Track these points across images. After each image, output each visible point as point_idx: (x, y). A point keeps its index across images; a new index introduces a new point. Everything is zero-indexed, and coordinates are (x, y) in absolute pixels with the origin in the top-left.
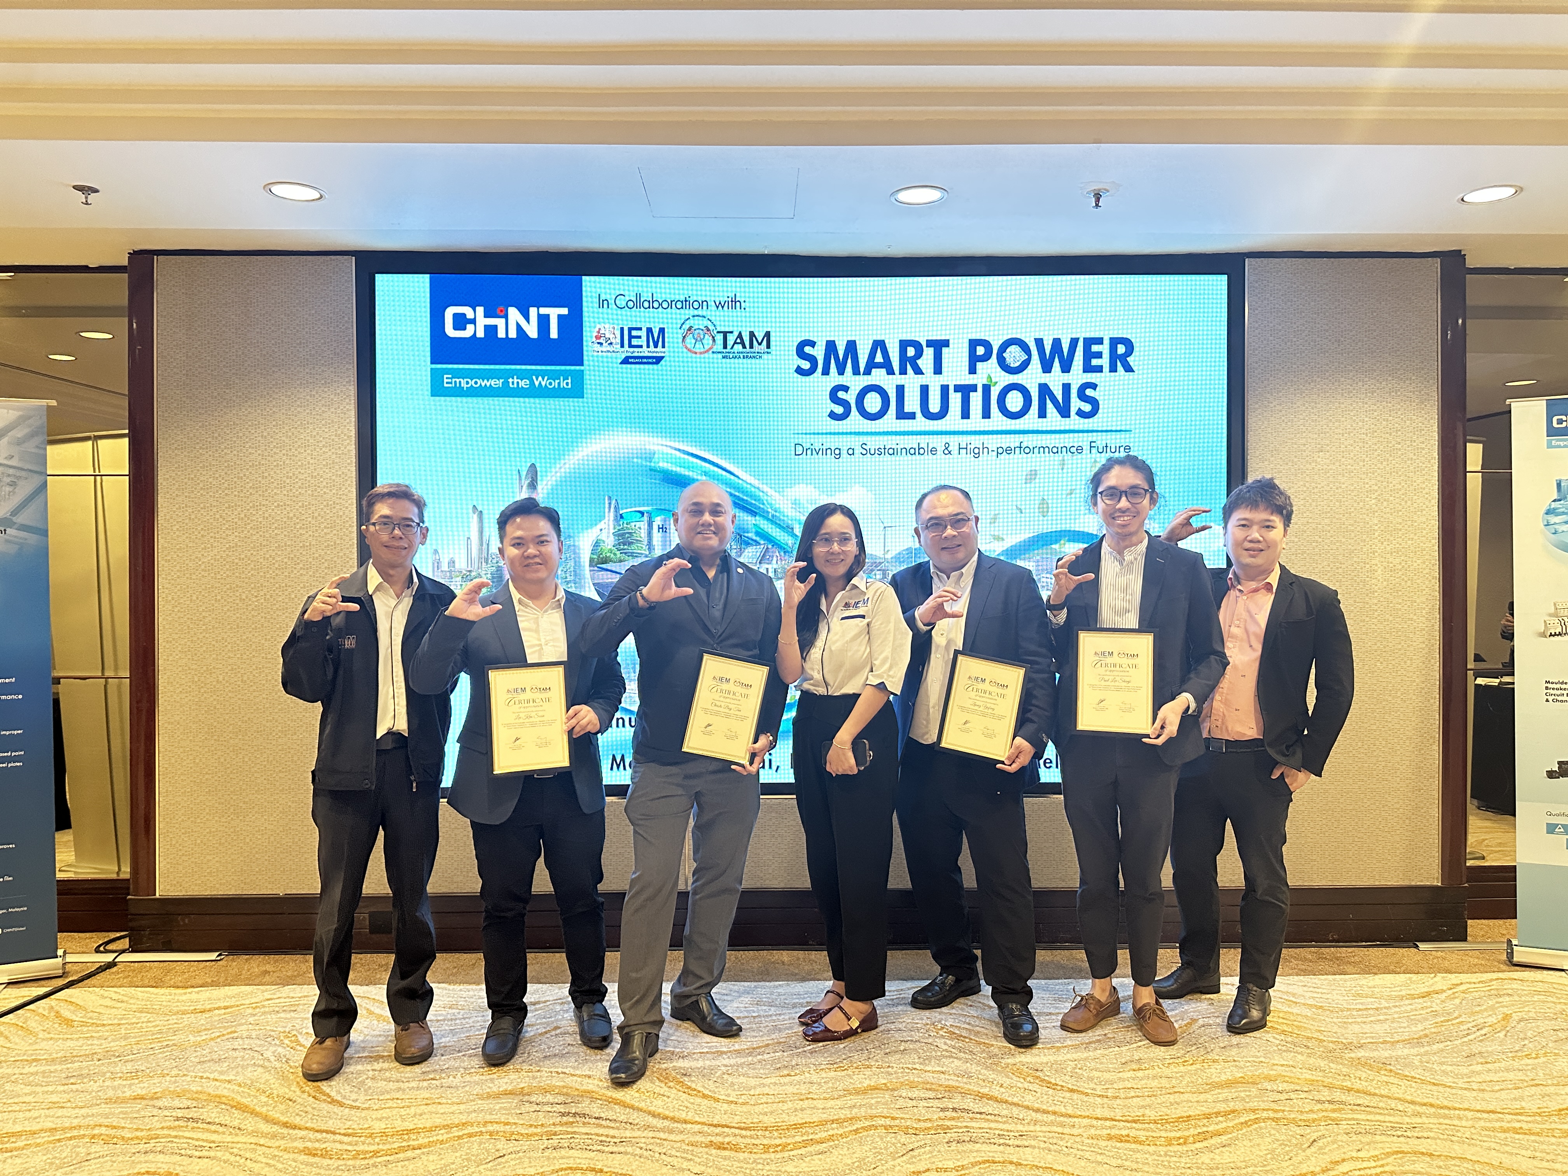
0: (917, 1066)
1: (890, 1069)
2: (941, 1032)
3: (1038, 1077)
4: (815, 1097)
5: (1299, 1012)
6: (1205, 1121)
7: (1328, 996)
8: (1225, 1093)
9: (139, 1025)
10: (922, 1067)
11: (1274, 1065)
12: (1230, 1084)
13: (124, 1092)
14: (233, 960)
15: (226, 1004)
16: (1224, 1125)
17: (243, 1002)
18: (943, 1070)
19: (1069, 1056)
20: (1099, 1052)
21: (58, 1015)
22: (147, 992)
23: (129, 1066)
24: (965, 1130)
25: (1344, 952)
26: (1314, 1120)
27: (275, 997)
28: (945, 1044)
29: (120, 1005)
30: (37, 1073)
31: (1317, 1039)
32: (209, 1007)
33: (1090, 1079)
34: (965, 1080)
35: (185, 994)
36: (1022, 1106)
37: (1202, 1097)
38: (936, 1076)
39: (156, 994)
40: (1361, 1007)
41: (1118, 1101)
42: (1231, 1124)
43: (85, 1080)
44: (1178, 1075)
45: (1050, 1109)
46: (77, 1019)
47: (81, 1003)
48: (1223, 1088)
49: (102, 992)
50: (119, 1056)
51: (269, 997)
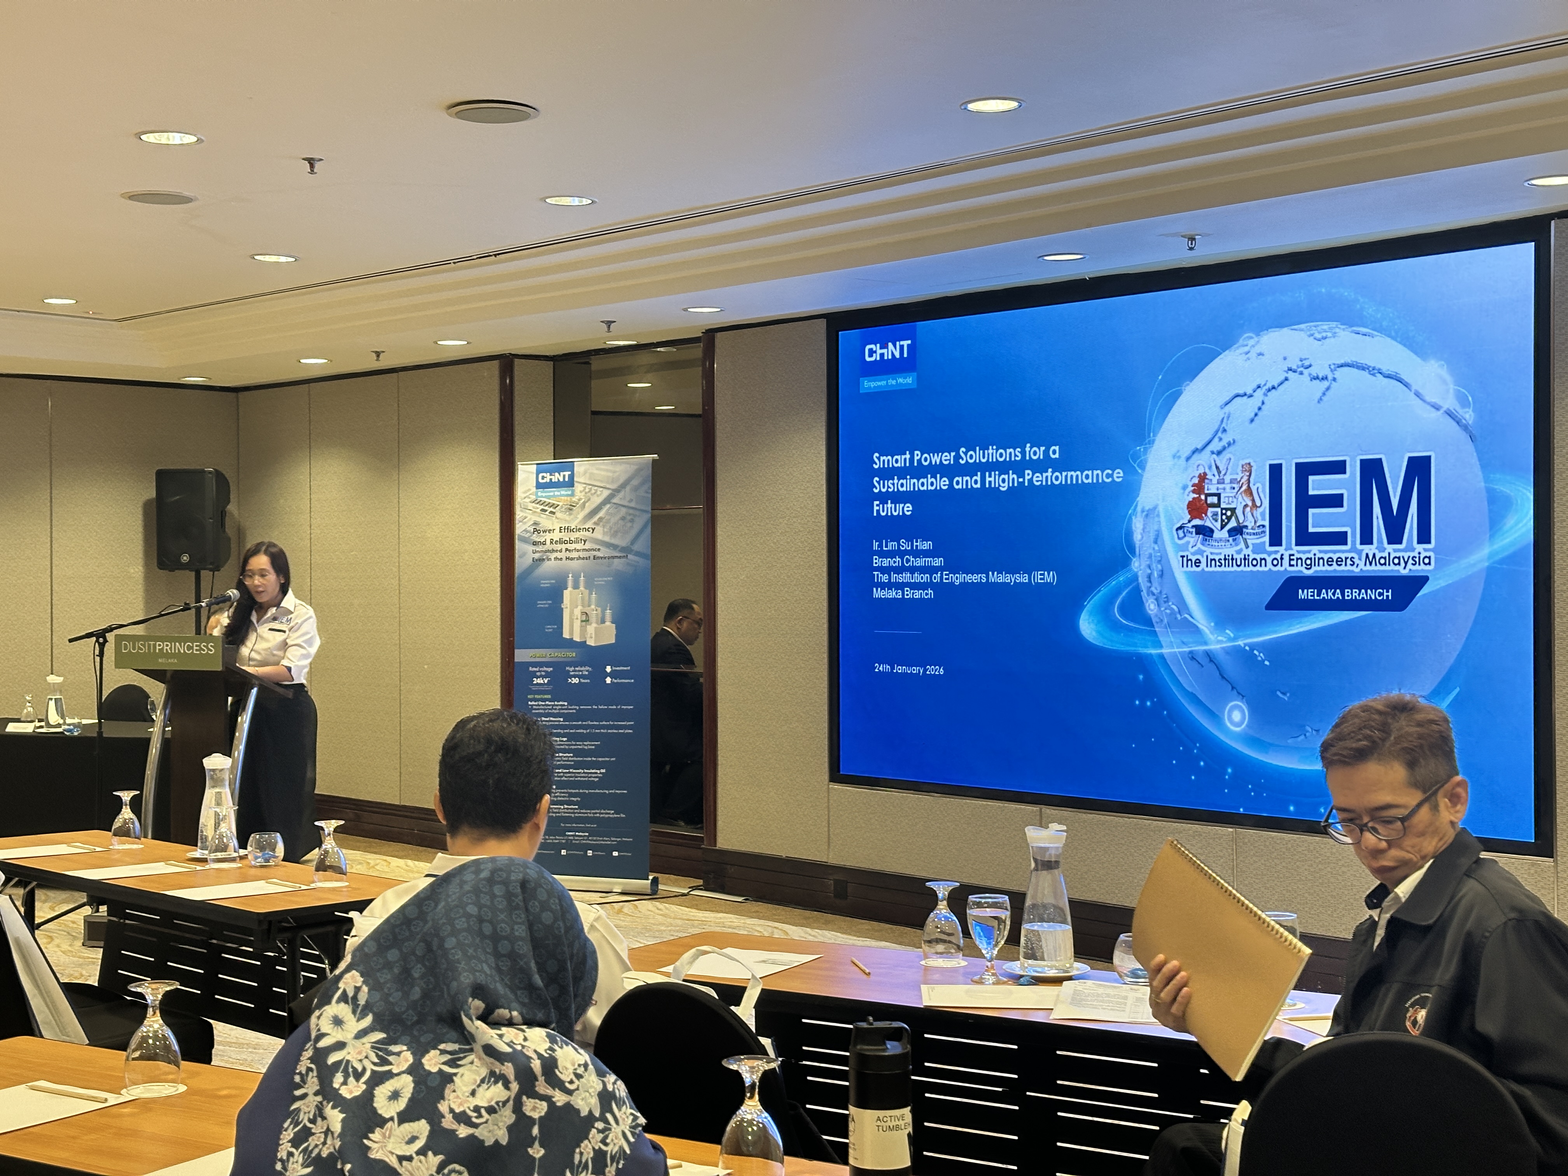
14: (748, 904)
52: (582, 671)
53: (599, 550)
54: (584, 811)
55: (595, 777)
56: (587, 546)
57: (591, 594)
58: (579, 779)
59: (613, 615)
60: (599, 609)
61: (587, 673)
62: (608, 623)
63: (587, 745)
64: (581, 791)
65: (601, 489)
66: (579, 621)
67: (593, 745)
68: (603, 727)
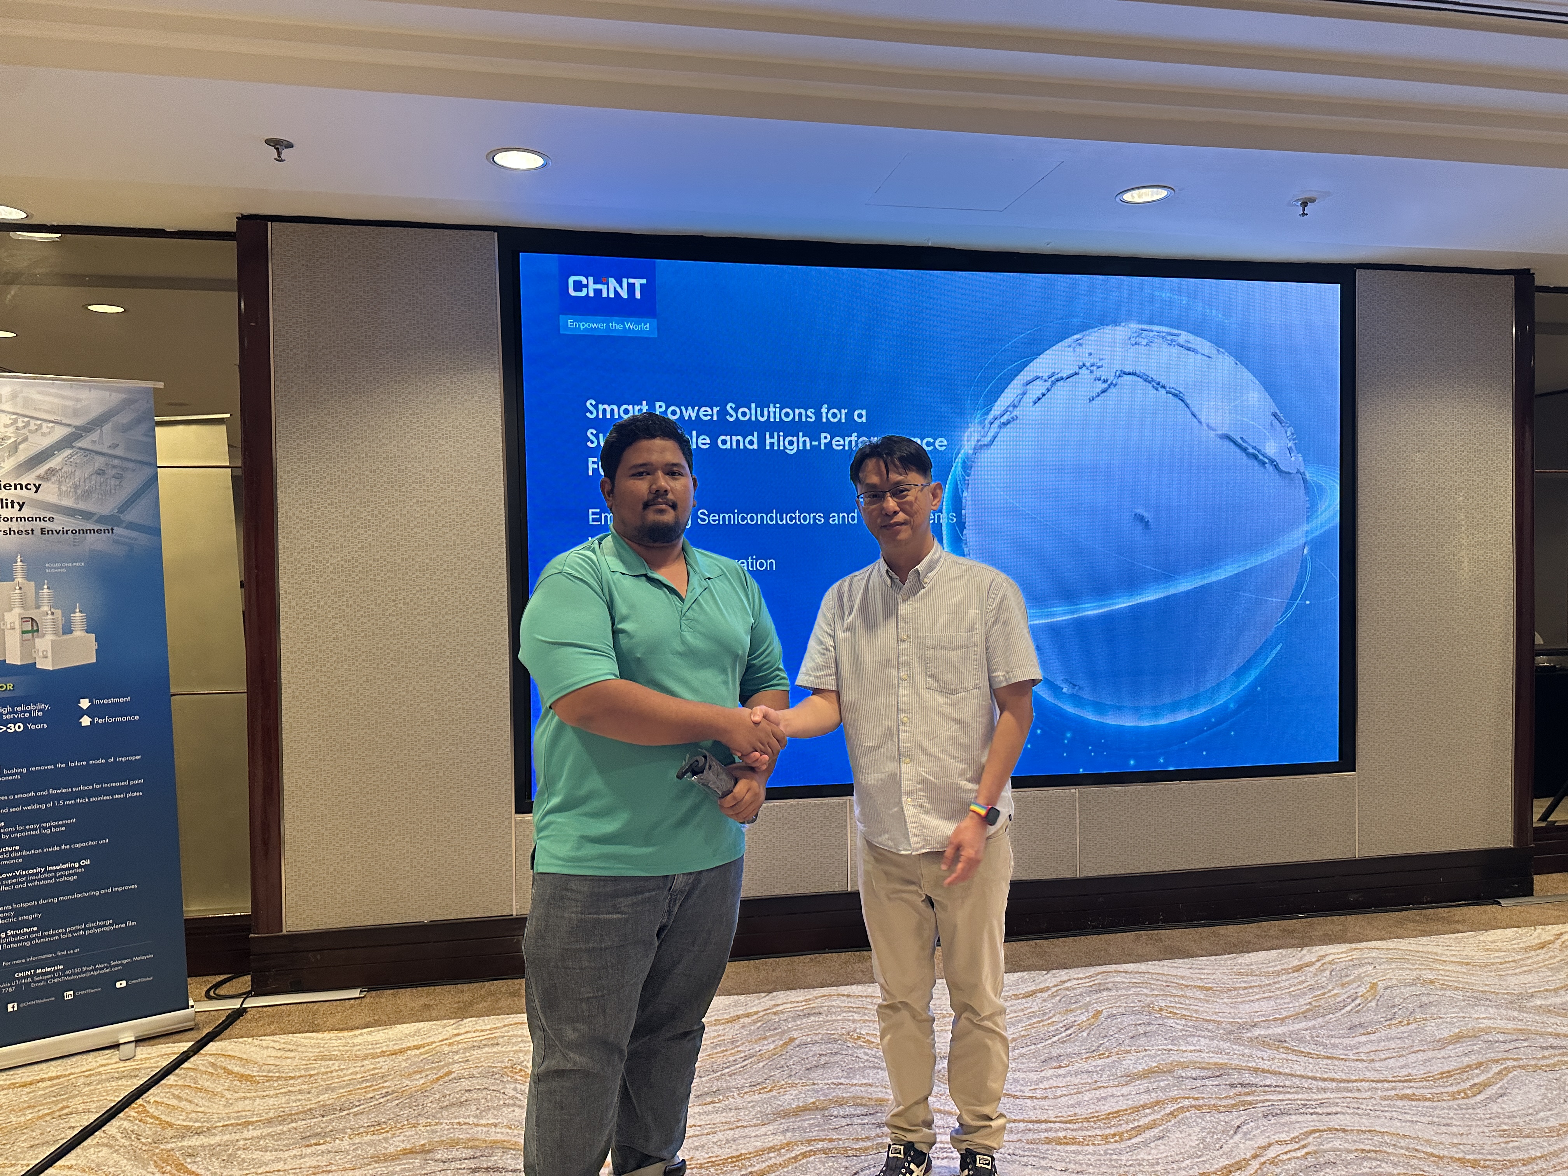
0: (1170, 1047)
1: (1148, 1052)
2: (1163, 1013)
3: (1288, 1048)
4: (1105, 1085)
5: (1453, 968)
6: (1466, 1074)
7: (1465, 953)
8: (1459, 1049)
9: (334, 1074)
10: (1176, 1048)
11: (1478, 1019)
12: (1458, 1038)
13: (386, 1148)
14: (377, 996)
15: (416, 1043)
16: (1483, 1078)
17: (431, 1040)
18: (1198, 1048)
19: (1297, 1026)
20: (1320, 1020)
21: (230, 1073)
22: (310, 1038)
23: (364, 1121)
24: (1270, 1103)
25: (1443, 912)
26: (1555, 1065)
27: (462, 1031)
28: (1178, 1024)
29: (292, 1054)
30: (262, 1137)
31: (1492, 993)
32: (396, 1047)
33: (1335, 1046)
34: (1225, 1057)
35: (356, 1036)
36: (1298, 1076)
37: (1443, 1053)
38: (1196, 1055)
39: (322, 1039)
40: (1499, 960)
41: (1377, 1064)
42: (1490, 1075)
43: (328, 1139)
44: (1406, 1035)
45: (1326, 1076)
46: (255, 1074)
47: (245, 1056)
48: (1454, 1044)
49: (256, 1042)
50: (341, 1110)
51: (456, 1032)
52: (30, 712)
53: (51, 519)
54: (51, 932)
55: (70, 875)
56: (26, 512)
57: (38, 587)
58: (36, 883)
59: (88, 620)
60: (59, 613)
61: (41, 714)
62: (78, 633)
63: (50, 827)
64: (41, 902)
65: (51, 425)
66: (18, 632)
67: (62, 826)
68: (81, 794)
